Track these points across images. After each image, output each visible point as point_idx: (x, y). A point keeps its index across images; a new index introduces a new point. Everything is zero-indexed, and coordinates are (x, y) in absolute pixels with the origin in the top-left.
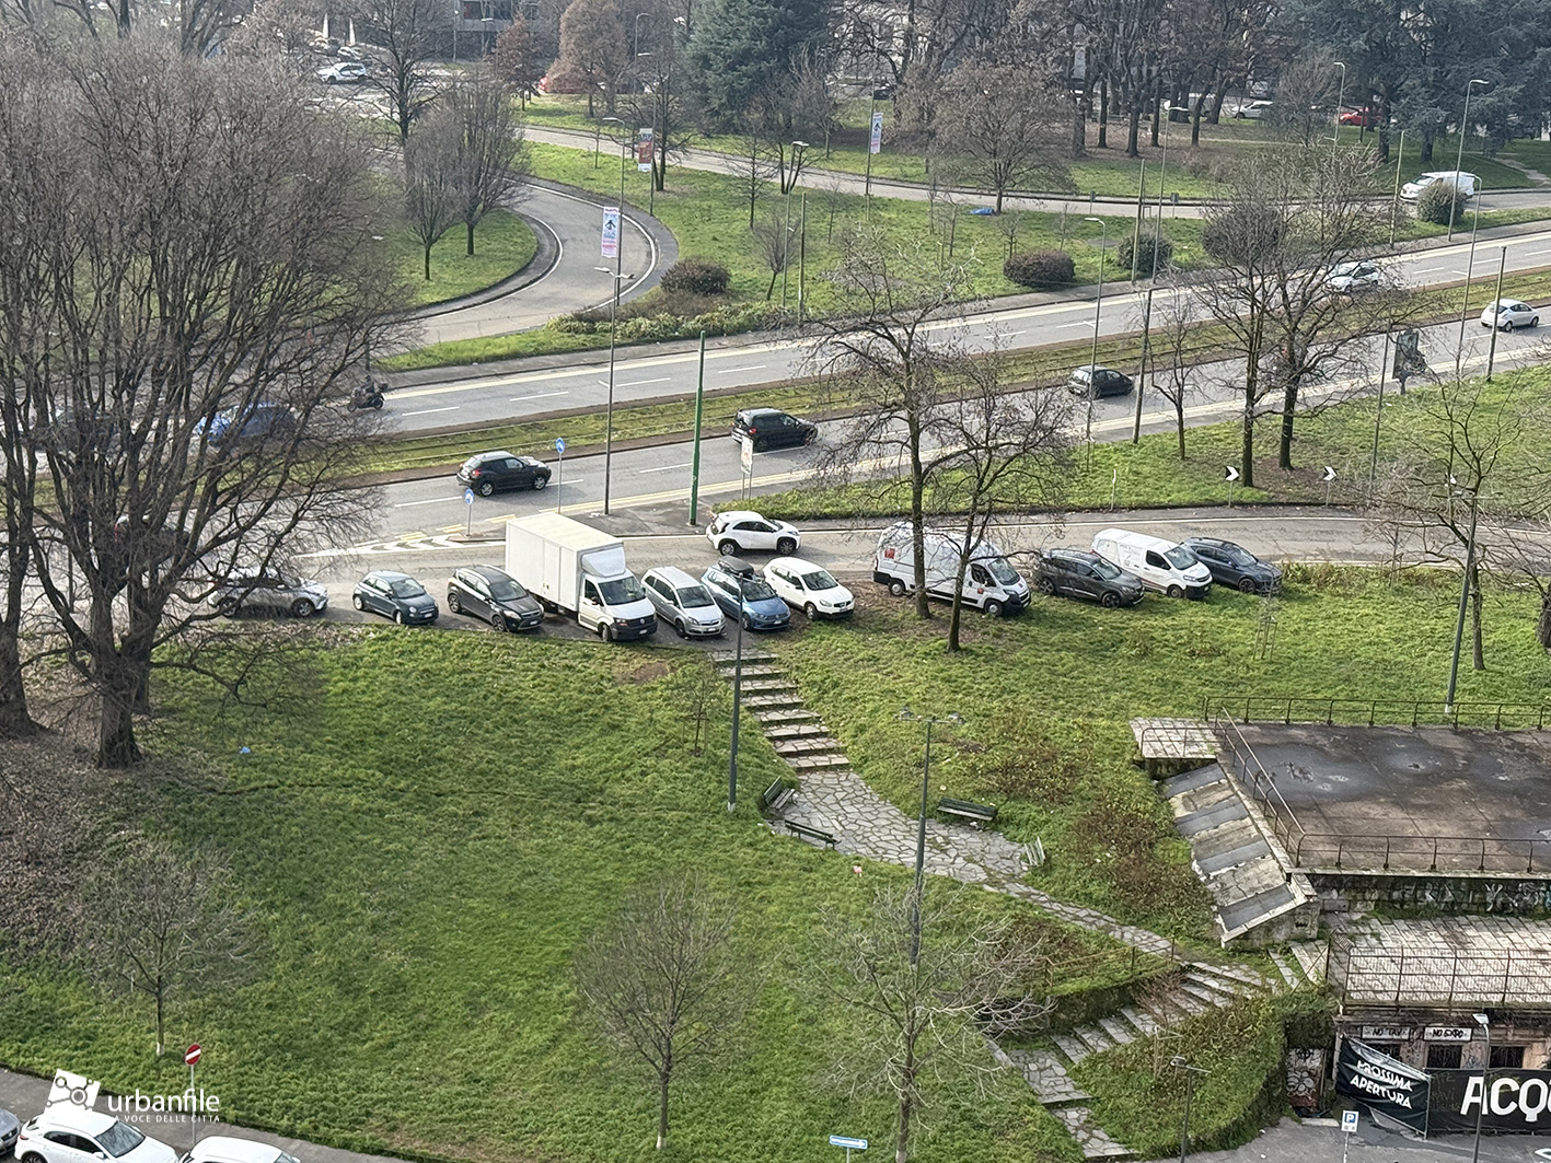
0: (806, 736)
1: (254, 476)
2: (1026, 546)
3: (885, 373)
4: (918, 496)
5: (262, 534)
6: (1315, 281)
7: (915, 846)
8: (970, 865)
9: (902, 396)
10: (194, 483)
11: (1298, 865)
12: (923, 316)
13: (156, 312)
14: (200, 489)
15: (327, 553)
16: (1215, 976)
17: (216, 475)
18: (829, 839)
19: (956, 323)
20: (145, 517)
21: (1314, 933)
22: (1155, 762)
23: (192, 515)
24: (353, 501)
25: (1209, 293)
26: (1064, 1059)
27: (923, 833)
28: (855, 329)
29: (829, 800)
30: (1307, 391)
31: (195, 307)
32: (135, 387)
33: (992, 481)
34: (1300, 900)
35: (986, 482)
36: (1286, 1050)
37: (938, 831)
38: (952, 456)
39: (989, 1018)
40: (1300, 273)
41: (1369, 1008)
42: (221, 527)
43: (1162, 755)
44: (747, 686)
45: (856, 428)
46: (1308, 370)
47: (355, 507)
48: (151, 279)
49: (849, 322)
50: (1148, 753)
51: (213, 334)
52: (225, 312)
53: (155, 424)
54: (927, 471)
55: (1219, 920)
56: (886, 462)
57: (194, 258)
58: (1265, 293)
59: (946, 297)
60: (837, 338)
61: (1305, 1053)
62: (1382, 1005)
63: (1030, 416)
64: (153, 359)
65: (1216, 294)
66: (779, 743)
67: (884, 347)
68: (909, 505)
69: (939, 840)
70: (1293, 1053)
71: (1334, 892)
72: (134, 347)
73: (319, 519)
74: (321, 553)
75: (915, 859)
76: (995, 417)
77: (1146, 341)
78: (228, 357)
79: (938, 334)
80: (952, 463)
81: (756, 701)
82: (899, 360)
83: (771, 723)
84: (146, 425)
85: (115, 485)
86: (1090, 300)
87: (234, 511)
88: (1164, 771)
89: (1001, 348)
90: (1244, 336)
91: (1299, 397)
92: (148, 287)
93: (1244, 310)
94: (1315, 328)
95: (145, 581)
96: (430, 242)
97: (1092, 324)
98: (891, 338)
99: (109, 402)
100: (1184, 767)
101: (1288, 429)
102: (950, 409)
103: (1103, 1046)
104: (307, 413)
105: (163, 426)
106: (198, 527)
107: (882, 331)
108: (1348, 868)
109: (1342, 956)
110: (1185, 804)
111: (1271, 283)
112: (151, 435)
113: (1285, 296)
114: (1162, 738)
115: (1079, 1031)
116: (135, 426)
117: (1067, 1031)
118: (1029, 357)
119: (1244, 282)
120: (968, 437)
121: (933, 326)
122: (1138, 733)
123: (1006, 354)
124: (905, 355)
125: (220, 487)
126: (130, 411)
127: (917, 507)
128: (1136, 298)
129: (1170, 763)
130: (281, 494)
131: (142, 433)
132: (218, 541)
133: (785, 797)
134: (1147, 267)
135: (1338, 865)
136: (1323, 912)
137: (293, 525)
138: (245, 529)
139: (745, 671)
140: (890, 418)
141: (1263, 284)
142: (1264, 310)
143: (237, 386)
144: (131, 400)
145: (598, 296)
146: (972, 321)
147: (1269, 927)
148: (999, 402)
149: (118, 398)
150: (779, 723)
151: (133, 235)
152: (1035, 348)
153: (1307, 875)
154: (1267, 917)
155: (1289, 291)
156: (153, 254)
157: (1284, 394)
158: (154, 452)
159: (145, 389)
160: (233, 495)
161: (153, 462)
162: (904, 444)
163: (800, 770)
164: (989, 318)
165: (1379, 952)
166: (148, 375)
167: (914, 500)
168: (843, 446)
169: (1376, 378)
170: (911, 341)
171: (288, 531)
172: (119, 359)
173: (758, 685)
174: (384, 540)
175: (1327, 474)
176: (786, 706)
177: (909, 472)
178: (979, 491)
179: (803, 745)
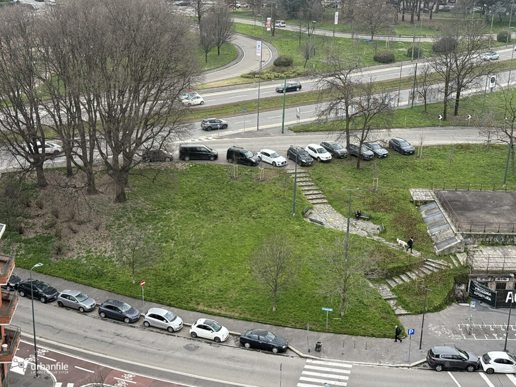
0: (315, 194)
1: (158, 120)
2: (379, 139)
3: (339, 89)
4: (348, 124)
5: (160, 137)
6: (466, 60)
7: (347, 225)
8: (363, 231)
9: (343, 96)
10: (141, 122)
11: (458, 231)
12: (350, 72)
13: (130, 73)
14: (143, 124)
15: (178, 142)
16: (433, 263)
17: (147, 120)
18: (321, 223)
19: (359, 74)
20: (127, 132)
21: (463, 251)
22: (417, 202)
23: (140, 131)
24: (186, 127)
25: (434, 64)
26: (390, 286)
27: (349, 221)
28: (330, 76)
29: (322, 212)
30: (463, 92)
31: (140, 72)
32: (124, 95)
33: (370, 120)
34: (459, 241)
35: (368, 120)
36: (455, 283)
37: (353, 221)
38: (358, 113)
39: (368, 274)
40: (461, 57)
41: (479, 272)
42: (149, 135)
43: (419, 199)
44: (298, 180)
45: (330, 105)
46: (464, 87)
47: (186, 129)
48: (128, 64)
49: (328, 74)
50: (415, 199)
51: (145, 79)
52: (149, 73)
53: (130, 105)
54: (350, 118)
55: (435, 247)
56: (338, 115)
57: (140, 57)
58: (451, 64)
59: (356, 66)
60: (324, 79)
61: (460, 285)
62: (483, 271)
63: (380, 101)
64: (129, 87)
65: (436, 64)
66: (307, 196)
67: (338, 81)
68: (345, 127)
69: (354, 224)
70: (456, 285)
71: (469, 239)
72: (124, 83)
73: (176, 133)
74: (177, 142)
75: (346, 229)
76: (371, 101)
77: (415, 78)
78: (150, 86)
79: (354, 77)
80: (358, 115)
81: (301, 184)
82: (343, 85)
83: (305, 190)
84: (127, 105)
85: (118, 123)
86: (399, 66)
87: (152, 130)
88: (419, 204)
89: (372, 81)
90: (444, 76)
91: (461, 94)
92: (127, 66)
93: (445, 69)
94: (466, 74)
95: (128, 150)
96: (207, 52)
97: (399, 73)
98: (340, 79)
99: (117, 99)
100: (425, 203)
101: (457, 104)
102: (357, 99)
103: (401, 282)
104: (172, 102)
105: (132, 106)
106: (142, 135)
107: (337, 76)
108: (473, 232)
109: (471, 257)
110: (426, 214)
111: (453, 61)
112: (129, 108)
113: (457, 64)
114: (418, 194)
115: (394, 278)
116: (124, 106)
117: (390, 278)
118: (381, 84)
119: (445, 60)
120: (363, 107)
121: (352, 75)
122: (412, 193)
123: (373, 83)
124: (344, 83)
125: (148, 123)
126: (122, 102)
127: (347, 128)
128: (412, 66)
129: (421, 202)
130: (166, 125)
131: (126, 108)
132: (148, 139)
133: (309, 211)
134: (416, 56)
135: (470, 231)
136: (466, 244)
137: (169, 134)
138: (155, 135)
139: (298, 175)
140: (340, 102)
141: (450, 61)
142: (450, 69)
143: (152, 94)
144: (123, 99)
145: (255, 68)
146: (364, 73)
147: (450, 248)
148: (372, 97)
149: (119, 98)
150: (308, 190)
151: (122, 51)
152: (383, 81)
153: (461, 234)
154: (449, 246)
155: (458, 63)
156: (128, 57)
157: (456, 94)
158: (130, 114)
159: (127, 95)
160: (152, 125)
161: (129, 116)
162: (344, 109)
163: (314, 204)
164: (369, 72)
165: (482, 256)
166: (127, 91)
167: (347, 126)
168: (326, 110)
169: (484, 89)
170: (346, 79)
171: (167, 136)
172: (119, 87)
173: (302, 180)
174: (194, 138)
175: (469, 117)
176: (309, 186)
177: (345, 118)
178: (366, 123)
179: (314, 197)
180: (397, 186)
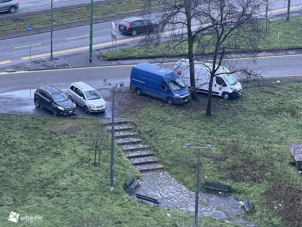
0: (144, 156)
2: (240, 68)
4: (190, 47)
7: (194, 204)
8: (219, 212)
9: (182, 2)
18: (155, 201)
22: (300, 163)
27: (197, 197)
33: (224, 39)
35: (221, 40)
37: (203, 197)
38: (206, 29)
44: (117, 134)
45: (163, 17)
50: (297, 159)
54: (195, 36)
56: (176, 32)
66: (132, 160)
68: (187, 51)
69: (205, 200)
75: (194, 210)
80: (206, 32)
81: (121, 141)
83: (128, 150)
120: (213, 20)
122: (292, 150)
133: (135, 183)
139: (116, 127)
140: (177, 12)
148: (226, 3)
150: (132, 150)
162: (184, 24)
163: (142, 171)
167: (189, 49)
168: (157, 25)
173: (122, 134)
176: (134, 143)
177: (187, 36)
178: (218, 44)
179: (142, 160)
180: (269, 140)
